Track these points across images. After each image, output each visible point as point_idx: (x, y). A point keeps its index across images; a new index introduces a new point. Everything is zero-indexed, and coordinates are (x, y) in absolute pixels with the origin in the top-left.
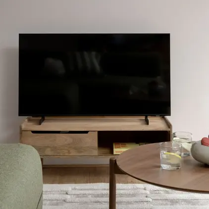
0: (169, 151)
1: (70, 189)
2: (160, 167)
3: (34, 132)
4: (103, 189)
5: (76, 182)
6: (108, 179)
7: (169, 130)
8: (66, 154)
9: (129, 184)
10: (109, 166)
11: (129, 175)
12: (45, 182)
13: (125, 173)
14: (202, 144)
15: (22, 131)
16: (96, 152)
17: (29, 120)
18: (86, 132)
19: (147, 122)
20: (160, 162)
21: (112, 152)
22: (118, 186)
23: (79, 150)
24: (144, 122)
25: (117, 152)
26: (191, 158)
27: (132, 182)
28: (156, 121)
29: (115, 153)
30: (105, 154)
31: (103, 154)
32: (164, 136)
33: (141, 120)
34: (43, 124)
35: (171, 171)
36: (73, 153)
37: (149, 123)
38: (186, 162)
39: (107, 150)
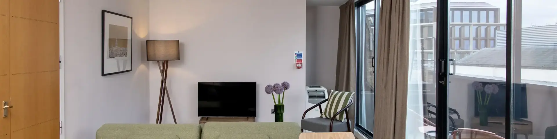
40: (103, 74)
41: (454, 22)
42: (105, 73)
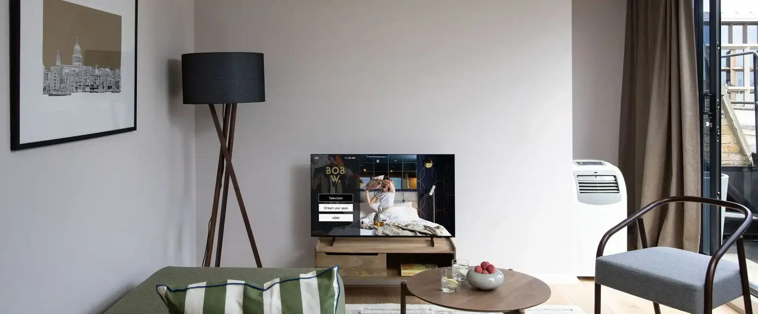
0: (448, 278)
1: (362, 309)
2: (441, 290)
3: (328, 254)
4: (392, 310)
5: (366, 302)
6: (399, 299)
7: (453, 252)
8: (358, 276)
9: (415, 305)
10: (400, 286)
11: (416, 296)
12: (347, 302)
13: (413, 295)
14: (475, 271)
15: (316, 253)
16: (385, 274)
17: (321, 241)
18: (376, 254)
19: (432, 244)
20: (441, 286)
21: (399, 274)
22: (408, 306)
23: (370, 271)
24: (430, 243)
25: (404, 273)
26: (468, 284)
27: (419, 303)
28: (441, 242)
29: (402, 275)
30: (393, 276)
31: (394, 275)
32: (446, 260)
33: (427, 240)
34: (335, 245)
35: (451, 294)
36: (364, 275)
37: (435, 244)
38: (462, 286)
39: (395, 272)
40: (16, 145)
41: (732, 43)
42: (23, 140)
